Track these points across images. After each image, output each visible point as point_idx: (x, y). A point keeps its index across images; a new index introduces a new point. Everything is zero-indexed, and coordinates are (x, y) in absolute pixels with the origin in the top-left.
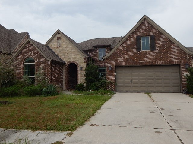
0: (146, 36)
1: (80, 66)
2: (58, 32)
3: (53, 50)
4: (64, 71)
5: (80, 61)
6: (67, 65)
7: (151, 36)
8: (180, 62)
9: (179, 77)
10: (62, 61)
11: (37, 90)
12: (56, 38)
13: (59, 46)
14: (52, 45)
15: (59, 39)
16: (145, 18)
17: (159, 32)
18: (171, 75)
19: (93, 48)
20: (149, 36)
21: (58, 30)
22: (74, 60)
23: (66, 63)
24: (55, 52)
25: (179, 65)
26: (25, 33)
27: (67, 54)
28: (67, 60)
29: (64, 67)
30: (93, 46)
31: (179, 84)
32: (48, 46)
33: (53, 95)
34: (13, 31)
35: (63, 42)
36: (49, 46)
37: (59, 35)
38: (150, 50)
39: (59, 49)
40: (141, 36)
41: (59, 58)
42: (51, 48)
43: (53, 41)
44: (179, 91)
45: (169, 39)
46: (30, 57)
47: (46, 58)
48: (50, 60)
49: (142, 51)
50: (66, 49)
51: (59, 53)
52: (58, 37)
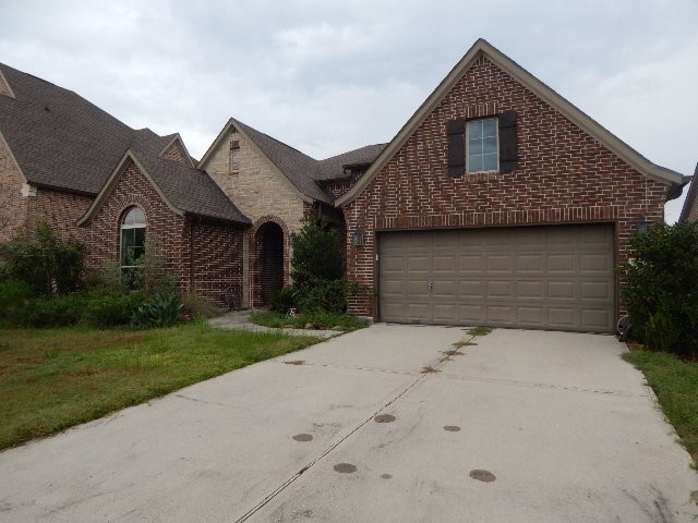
2: (232, 127)
3: (219, 184)
4: (246, 247)
5: (292, 215)
6: (256, 228)
7: (502, 118)
8: (616, 213)
9: (609, 272)
10: (242, 216)
11: (122, 308)
13: (235, 171)
14: (217, 170)
15: (235, 147)
16: (481, 51)
17: (532, 97)
18: (579, 264)
19: (345, 173)
20: (496, 116)
21: (232, 119)
22: (275, 213)
23: (254, 221)
24: (223, 189)
25: (611, 225)
27: (257, 193)
28: (256, 211)
29: (248, 237)
31: (610, 299)
32: (205, 173)
33: (162, 326)
35: (248, 157)
36: (208, 171)
37: (234, 137)
38: (497, 170)
39: (234, 178)
40: (468, 120)
41: (235, 209)
42: (213, 178)
43: (218, 155)
44: (610, 327)
45: (573, 125)
46: (134, 206)
47: (172, 209)
48: (181, 213)
49: (468, 172)
50: (253, 177)
51: (235, 192)
52: (232, 143)
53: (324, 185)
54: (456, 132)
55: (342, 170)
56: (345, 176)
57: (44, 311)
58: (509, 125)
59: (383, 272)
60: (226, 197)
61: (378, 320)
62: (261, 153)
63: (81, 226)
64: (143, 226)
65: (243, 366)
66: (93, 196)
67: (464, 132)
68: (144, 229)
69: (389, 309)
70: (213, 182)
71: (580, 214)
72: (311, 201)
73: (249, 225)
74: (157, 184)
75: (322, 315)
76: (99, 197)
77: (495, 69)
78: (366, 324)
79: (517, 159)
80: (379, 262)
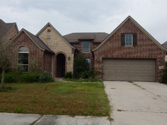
0: (130, 33)
1: (68, 57)
2: (49, 25)
4: (53, 60)
5: (68, 51)
6: (56, 55)
7: (133, 34)
8: (157, 57)
9: (154, 69)
10: (51, 51)
11: (34, 77)
12: (47, 30)
13: (49, 38)
14: (42, 37)
15: (49, 31)
16: (129, 18)
17: (140, 30)
18: (148, 67)
19: (78, 41)
20: (132, 33)
21: (49, 23)
22: (63, 51)
23: (55, 53)
24: (45, 43)
25: (155, 60)
28: (56, 50)
29: (53, 57)
30: (79, 40)
31: (155, 75)
32: (38, 37)
33: (49, 82)
37: (49, 28)
38: (132, 46)
39: (48, 40)
40: (125, 33)
42: (41, 39)
43: (43, 33)
44: (155, 81)
45: (148, 37)
46: (23, 46)
47: (40, 48)
48: (43, 50)
50: (56, 40)
51: (49, 44)
52: (48, 29)
58: (135, 36)
59: (103, 68)
60: (46, 45)
67: (124, 36)
68: (28, 53)
70: (41, 40)
72: (75, 48)
79: (137, 44)
80: (103, 65)
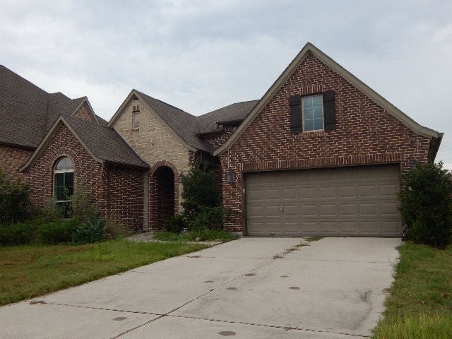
1: (180, 174)
3: (124, 138)
5: (181, 161)
6: (153, 171)
7: (325, 95)
8: (399, 157)
10: (143, 162)
11: (64, 230)
13: (136, 129)
14: (123, 128)
15: (136, 111)
16: (309, 51)
17: (344, 81)
18: (378, 190)
19: (218, 128)
20: (321, 93)
21: (134, 90)
22: (168, 160)
23: (151, 165)
24: (127, 142)
25: (395, 166)
26: (80, 99)
27: (153, 144)
28: (152, 158)
29: (147, 177)
30: (220, 123)
31: (398, 214)
32: (113, 129)
33: (93, 242)
34: (59, 95)
35: (146, 118)
37: (135, 103)
38: (323, 129)
39: (135, 134)
40: (302, 96)
41: (137, 157)
42: (120, 134)
43: (123, 116)
45: (370, 100)
46: (64, 157)
47: (94, 158)
48: (102, 162)
49: (304, 132)
50: (150, 133)
51: (137, 144)
52: (134, 107)
53: (202, 137)
54: (295, 104)
55: (216, 126)
56: (218, 130)
57: (5, 234)
58: (329, 100)
59: (249, 200)
60: (129, 148)
61: (246, 235)
62: (156, 114)
63: (23, 171)
64: (71, 171)
65: (163, 259)
66: (33, 150)
67: (300, 104)
68: (72, 173)
69: (252, 227)
70: (119, 137)
71: (377, 158)
72: (195, 150)
73: (148, 169)
74: (83, 140)
75: (207, 231)
76: (38, 150)
77: (320, 62)
78: (237, 237)
79: (336, 122)
80: (245, 193)
